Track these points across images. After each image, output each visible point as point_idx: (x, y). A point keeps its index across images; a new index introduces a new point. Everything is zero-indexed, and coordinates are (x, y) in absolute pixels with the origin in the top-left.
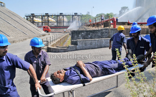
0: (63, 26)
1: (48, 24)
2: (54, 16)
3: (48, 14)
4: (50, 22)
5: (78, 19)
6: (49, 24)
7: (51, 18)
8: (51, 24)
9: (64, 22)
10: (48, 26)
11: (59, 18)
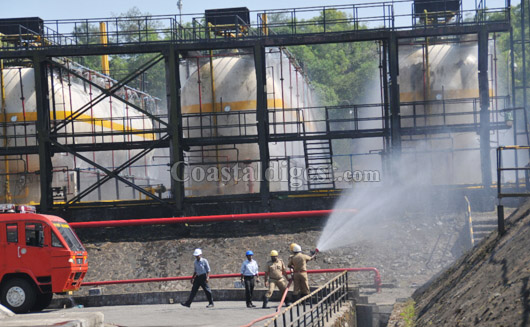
0: (266, 197)
1: (47, 171)
2: (123, 60)
3: (35, 24)
4: (74, 149)
5: (474, 90)
6: (58, 180)
7: (88, 83)
8: (89, 180)
9: (264, 138)
10: (47, 206)
11: (205, 80)
